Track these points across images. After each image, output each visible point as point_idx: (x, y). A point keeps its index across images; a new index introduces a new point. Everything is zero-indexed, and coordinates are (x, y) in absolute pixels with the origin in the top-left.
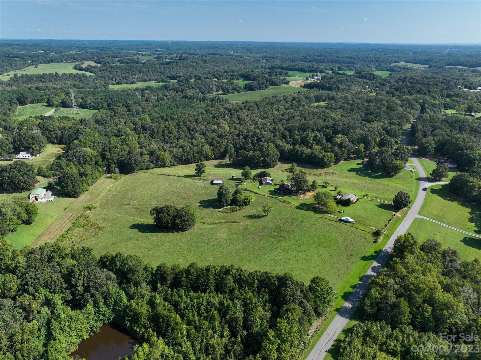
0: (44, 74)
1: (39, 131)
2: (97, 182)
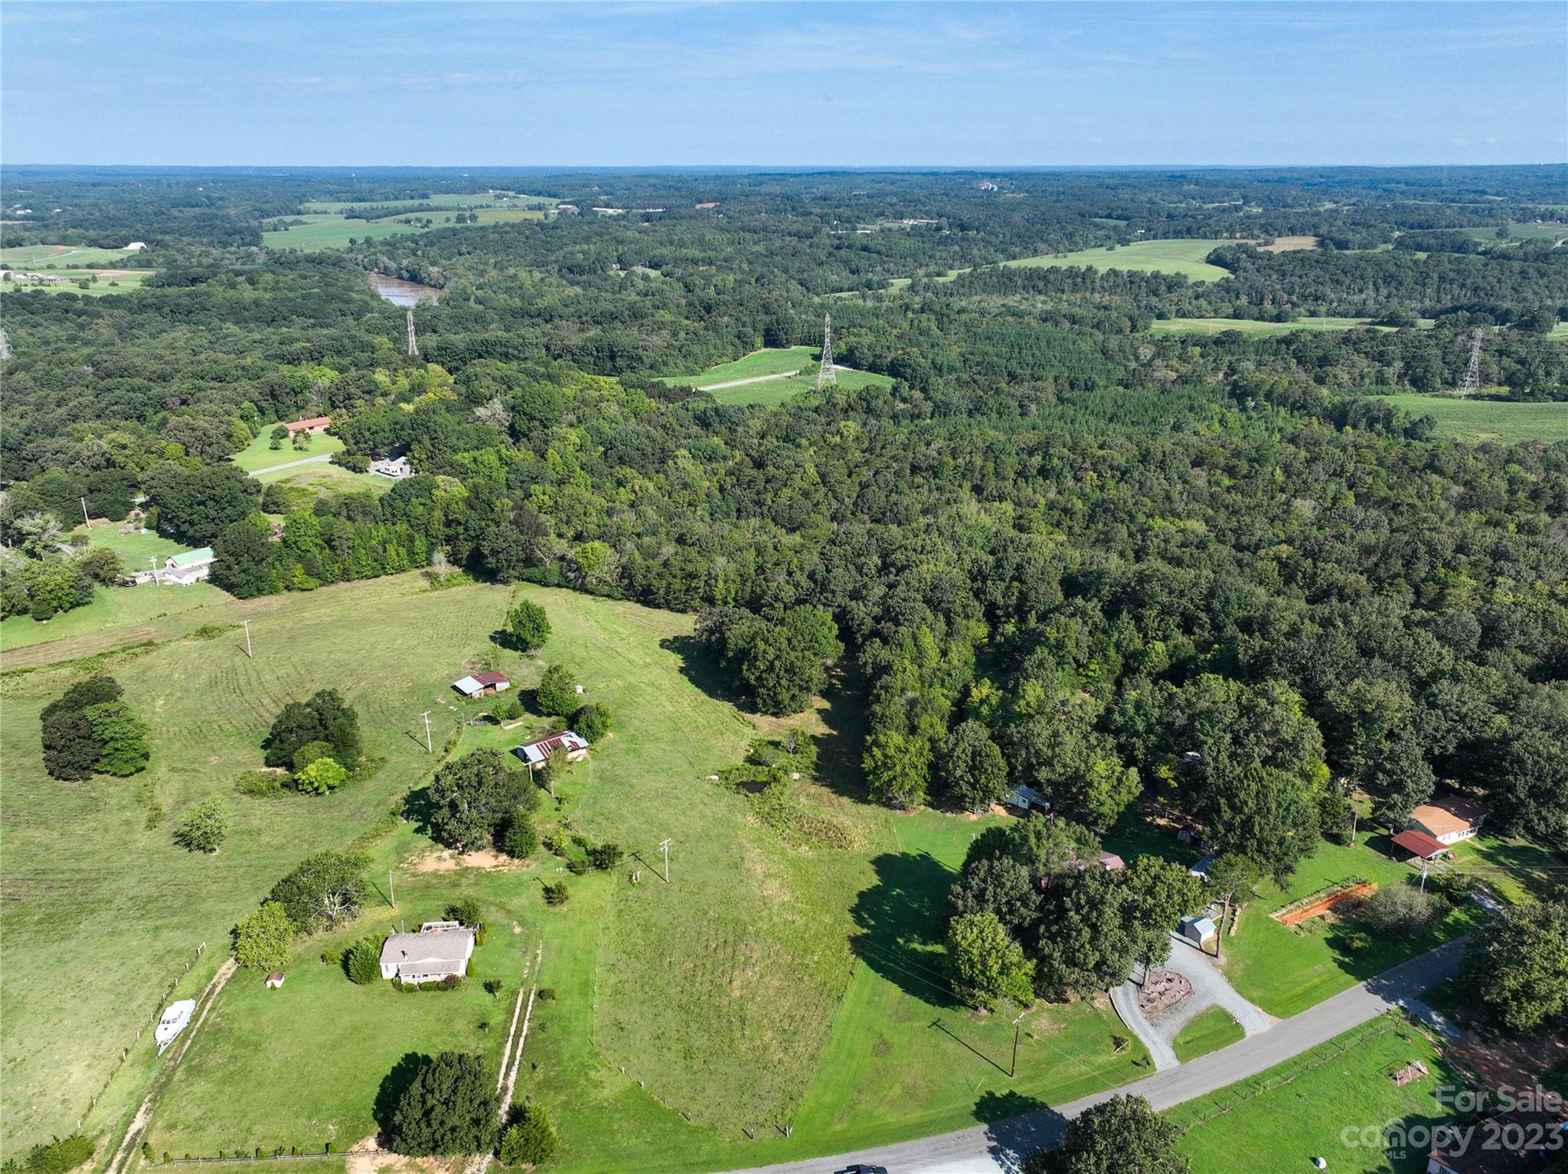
0: (1054, 270)
1: (502, 414)
2: (384, 577)
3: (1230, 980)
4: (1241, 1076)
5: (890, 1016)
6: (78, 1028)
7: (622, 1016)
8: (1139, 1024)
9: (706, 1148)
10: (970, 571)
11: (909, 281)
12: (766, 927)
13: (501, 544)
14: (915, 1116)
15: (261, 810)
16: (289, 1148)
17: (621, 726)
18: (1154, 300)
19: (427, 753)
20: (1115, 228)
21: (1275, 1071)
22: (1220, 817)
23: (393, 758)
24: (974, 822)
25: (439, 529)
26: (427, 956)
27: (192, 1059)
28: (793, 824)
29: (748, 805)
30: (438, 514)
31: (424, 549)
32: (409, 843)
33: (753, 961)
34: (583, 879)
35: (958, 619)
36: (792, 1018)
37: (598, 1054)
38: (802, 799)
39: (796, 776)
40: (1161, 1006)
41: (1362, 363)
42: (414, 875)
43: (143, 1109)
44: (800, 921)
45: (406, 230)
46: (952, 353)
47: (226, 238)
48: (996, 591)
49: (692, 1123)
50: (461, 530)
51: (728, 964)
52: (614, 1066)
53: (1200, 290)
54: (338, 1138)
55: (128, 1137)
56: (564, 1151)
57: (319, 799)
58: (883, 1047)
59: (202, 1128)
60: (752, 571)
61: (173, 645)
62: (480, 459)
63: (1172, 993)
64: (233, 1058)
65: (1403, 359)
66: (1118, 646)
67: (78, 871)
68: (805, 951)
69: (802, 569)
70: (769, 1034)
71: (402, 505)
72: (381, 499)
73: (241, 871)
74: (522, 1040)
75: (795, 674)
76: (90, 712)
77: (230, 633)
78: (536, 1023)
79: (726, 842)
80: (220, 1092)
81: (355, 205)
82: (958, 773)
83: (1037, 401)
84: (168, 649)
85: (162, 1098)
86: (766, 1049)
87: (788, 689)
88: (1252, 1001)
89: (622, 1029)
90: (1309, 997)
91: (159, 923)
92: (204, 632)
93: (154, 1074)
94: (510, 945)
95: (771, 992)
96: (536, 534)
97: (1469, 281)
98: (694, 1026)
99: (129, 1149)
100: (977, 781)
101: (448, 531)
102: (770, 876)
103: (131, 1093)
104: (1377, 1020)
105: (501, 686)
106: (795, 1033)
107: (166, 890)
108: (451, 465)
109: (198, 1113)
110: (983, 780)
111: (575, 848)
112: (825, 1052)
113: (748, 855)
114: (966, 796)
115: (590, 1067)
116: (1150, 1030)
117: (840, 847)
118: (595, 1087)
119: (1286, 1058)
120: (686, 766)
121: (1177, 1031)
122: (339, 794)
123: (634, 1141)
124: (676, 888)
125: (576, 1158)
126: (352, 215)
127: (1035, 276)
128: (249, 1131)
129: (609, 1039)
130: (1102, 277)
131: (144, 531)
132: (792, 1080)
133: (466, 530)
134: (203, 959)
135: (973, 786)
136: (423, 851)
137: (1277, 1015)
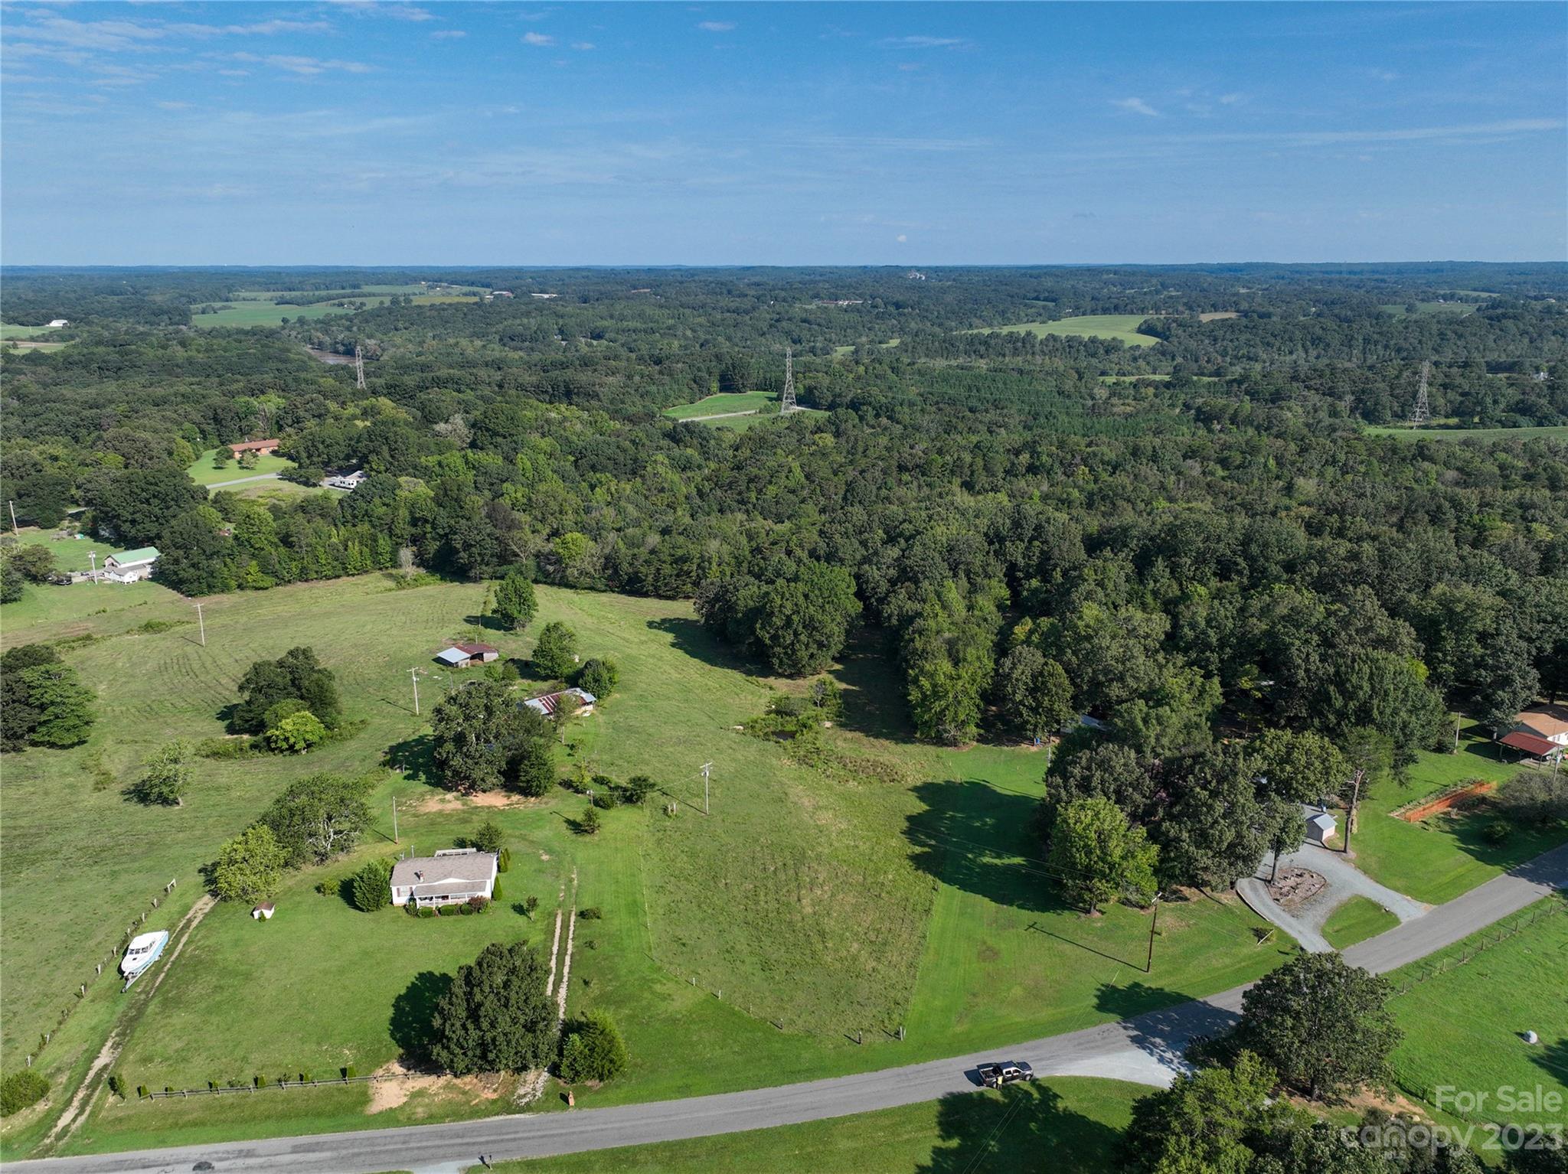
0: (994, 335)
1: (464, 430)
2: (345, 578)
3: (1365, 872)
4: (1410, 959)
5: (990, 925)
6: (22, 968)
7: (679, 933)
8: (1278, 916)
9: (806, 1055)
10: (986, 535)
11: (852, 348)
12: (826, 851)
13: (474, 537)
14: (1046, 1014)
15: (227, 772)
16: (296, 1075)
17: (626, 689)
18: (1094, 361)
19: (414, 715)
20: (1044, 307)
21: (1446, 953)
22: (1330, 705)
23: (377, 720)
24: (1036, 753)
25: (404, 528)
26: (446, 877)
27: (168, 992)
28: (835, 765)
29: (782, 750)
30: (403, 513)
31: (388, 549)
32: (404, 790)
33: (821, 880)
34: (612, 812)
35: (979, 580)
36: (878, 931)
37: (660, 969)
38: (840, 743)
39: (828, 724)
40: (1297, 899)
41: (1314, 398)
42: (415, 816)
43: (109, 1044)
44: (864, 847)
45: (340, 311)
46: (913, 393)
47: (153, 318)
48: (1016, 552)
49: (784, 1031)
50: (428, 527)
51: (793, 885)
52: (682, 979)
53: (1137, 353)
54: (357, 1063)
55: (92, 1074)
56: (636, 1065)
57: (294, 758)
58: (989, 954)
59: (184, 1060)
60: (747, 553)
61: (114, 639)
62: (445, 462)
63: (1306, 886)
64: (219, 988)
65: (1353, 393)
66: (1155, 593)
67: (15, 828)
68: (877, 871)
69: (801, 546)
70: (856, 945)
71: (364, 505)
72: (340, 501)
73: (211, 820)
74: (568, 959)
75: (815, 628)
76: (26, 674)
77: (177, 629)
78: (581, 941)
79: (764, 780)
80: (205, 1022)
81: (285, 293)
82: (1018, 697)
83: (1005, 426)
84: (108, 643)
85: (133, 1031)
86: (855, 959)
87: (807, 646)
88: (1397, 890)
89: (684, 945)
90: (1458, 886)
91: (116, 868)
92: (149, 627)
93: (121, 1008)
94: (539, 871)
95: (848, 908)
96: (509, 528)
97: (1392, 342)
98: (767, 941)
99: (93, 1086)
100: (1039, 704)
101: (413, 530)
102: (820, 808)
103: (93, 1029)
104: (1541, 902)
105: (489, 657)
106: (885, 944)
107: (122, 839)
108: (415, 468)
109: (179, 1045)
110: (1046, 703)
111: (597, 786)
112: (924, 961)
113: (790, 791)
114: (1027, 722)
115: (653, 981)
116: (1293, 921)
117: (893, 781)
118: (664, 999)
119: (1453, 940)
120: (705, 719)
121: (1323, 921)
122: (317, 753)
123: (718, 1052)
124: (719, 818)
125: (652, 1072)
126: (282, 302)
127: (977, 342)
128: (244, 1059)
129: (670, 954)
130: (1041, 342)
131: (79, 537)
132: (893, 986)
133: (434, 528)
134: (172, 896)
135: (1034, 710)
136: (422, 795)
137: (1429, 902)
